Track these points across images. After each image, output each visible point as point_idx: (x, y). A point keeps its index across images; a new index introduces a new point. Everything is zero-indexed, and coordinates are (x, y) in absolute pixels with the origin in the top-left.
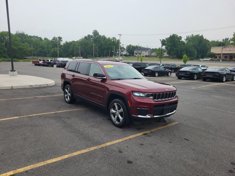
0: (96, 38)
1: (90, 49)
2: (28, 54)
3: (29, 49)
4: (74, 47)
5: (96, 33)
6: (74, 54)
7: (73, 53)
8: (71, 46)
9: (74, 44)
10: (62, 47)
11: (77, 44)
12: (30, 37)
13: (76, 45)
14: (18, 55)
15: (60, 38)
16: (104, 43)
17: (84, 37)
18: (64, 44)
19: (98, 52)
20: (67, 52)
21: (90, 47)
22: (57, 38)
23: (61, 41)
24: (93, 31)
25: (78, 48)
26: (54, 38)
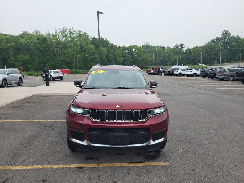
0: (226, 40)
2: (149, 64)
3: (151, 59)
4: (196, 53)
5: (226, 34)
6: (196, 60)
7: (195, 60)
8: (193, 52)
9: (196, 50)
10: (184, 55)
12: (154, 47)
14: (141, 65)
15: (182, 45)
16: (236, 45)
17: (210, 41)
18: (186, 51)
19: (226, 56)
20: (188, 59)
21: (216, 52)
22: (179, 46)
23: (183, 48)
24: (223, 32)
25: (200, 54)
26: (176, 46)
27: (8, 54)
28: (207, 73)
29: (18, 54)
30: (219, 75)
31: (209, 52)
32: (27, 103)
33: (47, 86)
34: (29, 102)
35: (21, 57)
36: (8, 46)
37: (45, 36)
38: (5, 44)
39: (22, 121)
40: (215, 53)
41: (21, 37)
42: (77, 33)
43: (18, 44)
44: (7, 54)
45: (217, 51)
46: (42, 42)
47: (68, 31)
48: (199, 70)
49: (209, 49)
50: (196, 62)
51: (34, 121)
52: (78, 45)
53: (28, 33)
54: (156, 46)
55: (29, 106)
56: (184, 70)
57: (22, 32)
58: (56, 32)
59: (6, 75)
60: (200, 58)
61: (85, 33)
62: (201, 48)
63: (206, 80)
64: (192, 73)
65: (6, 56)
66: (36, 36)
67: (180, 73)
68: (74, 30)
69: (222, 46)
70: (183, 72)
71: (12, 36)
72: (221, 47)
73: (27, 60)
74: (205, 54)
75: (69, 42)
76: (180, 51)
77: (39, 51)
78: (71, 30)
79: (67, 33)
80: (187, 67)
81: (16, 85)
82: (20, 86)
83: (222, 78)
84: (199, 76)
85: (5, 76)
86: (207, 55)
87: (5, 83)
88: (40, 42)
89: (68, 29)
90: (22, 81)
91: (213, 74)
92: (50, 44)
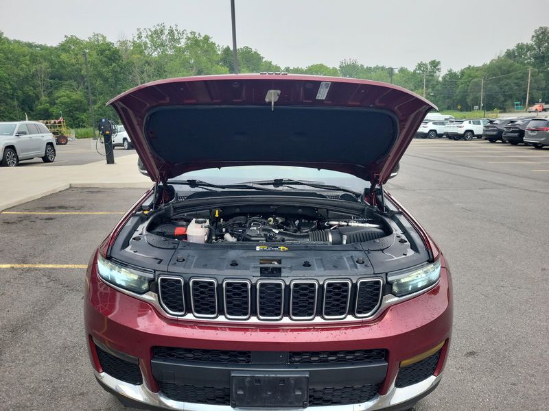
0: (543, 49)
1: (517, 84)
4: (469, 82)
5: (543, 36)
6: (468, 100)
7: (465, 98)
8: (462, 80)
9: (470, 76)
10: (439, 87)
11: (478, 73)
13: (476, 77)
15: (435, 64)
17: (503, 54)
18: (444, 78)
19: (542, 89)
20: (448, 98)
21: (517, 79)
22: (426, 65)
23: (437, 72)
24: (536, 31)
25: (477, 84)
26: (420, 66)
27: (35, 89)
28: (500, 132)
29: (56, 88)
30: (532, 136)
31: (500, 80)
32: (46, 208)
33: (108, 163)
34: (51, 208)
35: (64, 96)
36: (34, 69)
37: (115, 46)
38: (28, 65)
39: (8, 266)
40: (515, 83)
41: (63, 49)
42: (188, 39)
43: (56, 66)
44: (31, 88)
45: (520, 78)
46: (110, 59)
47: (166, 32)
48: (479, 123)
49: (502, 74)
50: (469, 104)
51: (42, 266)
52: (192, 67)
53: (77, 39)
54: (373, 66)
55: (46, 219)
56: (442, 123)
57: (66, 36)
58: (140, 37)
59: (13, 137)
60: (478, 95)
61: (207, 38)
62: (481, 70)
63: (498, 148)
64: (461, 131)
65: (31, 93)
66: (96, 46)
67: (431, 131)
68: (180, 29)
69: (534, 65)
70: (440, 129)
71: (43, 48)
72: (530, 69)
73: (77, 101)
74: (490, 86)
75: (171, 58)
76: (430, 78)
77: (102, 82)
78: (172, 31)
79: (164, 38)
80: (448, 116)
81: (41, 160)
82: (50, 162)
83: (539, 144)
84: (479, 137)
85: (11, 140)
86: (495, 87)
87: (11, 157)
88: (105, 59)
89: (167, 28)
90: (54, 151)
91: (516, 134)
92: (128, 63)
